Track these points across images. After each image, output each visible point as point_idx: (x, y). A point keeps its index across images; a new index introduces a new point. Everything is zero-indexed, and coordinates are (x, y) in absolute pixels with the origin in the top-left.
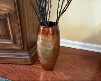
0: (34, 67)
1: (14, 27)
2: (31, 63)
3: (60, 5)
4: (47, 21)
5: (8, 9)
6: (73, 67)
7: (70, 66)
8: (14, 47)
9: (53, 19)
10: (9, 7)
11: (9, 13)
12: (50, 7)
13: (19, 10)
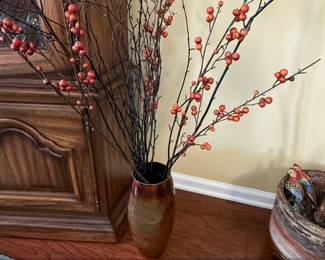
0: (122, 250)
1: (82, 172)
2: (114, 241)
3: (174, 138)
4: (149, 161)
5: (72, 143)
6: (207, 250)
7: (199, 247)
8: (80, 208)
9: (160, 156)
10: (74, 141)
11: (73, 150)
12: (155, 139)
13: (92, 145)
